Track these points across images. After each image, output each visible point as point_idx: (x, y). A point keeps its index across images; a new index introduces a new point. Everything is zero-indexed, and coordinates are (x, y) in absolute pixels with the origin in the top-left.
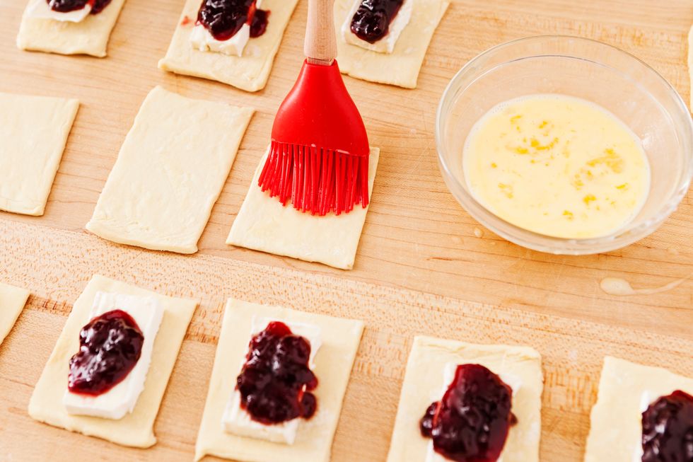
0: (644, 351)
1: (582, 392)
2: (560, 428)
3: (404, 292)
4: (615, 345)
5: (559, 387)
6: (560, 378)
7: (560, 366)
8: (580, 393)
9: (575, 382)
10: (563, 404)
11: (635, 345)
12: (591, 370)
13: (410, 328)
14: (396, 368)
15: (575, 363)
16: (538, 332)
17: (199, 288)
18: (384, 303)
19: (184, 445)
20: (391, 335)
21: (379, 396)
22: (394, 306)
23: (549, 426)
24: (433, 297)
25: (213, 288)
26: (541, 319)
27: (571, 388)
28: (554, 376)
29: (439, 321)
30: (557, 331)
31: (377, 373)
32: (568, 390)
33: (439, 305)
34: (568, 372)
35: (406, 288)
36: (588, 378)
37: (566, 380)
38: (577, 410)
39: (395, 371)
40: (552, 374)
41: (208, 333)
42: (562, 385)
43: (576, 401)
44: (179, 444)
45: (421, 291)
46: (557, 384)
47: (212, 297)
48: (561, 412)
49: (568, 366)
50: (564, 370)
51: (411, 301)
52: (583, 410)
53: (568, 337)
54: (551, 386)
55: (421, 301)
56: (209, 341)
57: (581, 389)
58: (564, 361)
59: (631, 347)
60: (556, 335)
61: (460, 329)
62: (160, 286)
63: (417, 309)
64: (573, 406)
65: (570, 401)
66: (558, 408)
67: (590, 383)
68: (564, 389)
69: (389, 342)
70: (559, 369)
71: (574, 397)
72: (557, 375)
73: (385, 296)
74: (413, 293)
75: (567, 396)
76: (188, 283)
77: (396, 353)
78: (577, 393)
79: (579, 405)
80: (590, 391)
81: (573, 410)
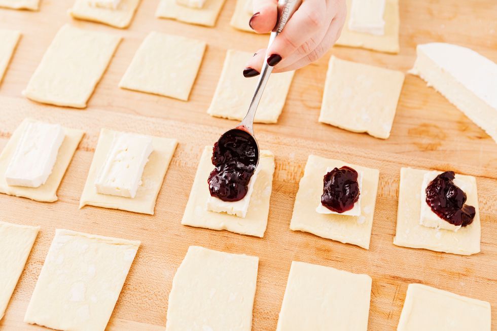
0: (331, 153)
1: (296, 173)
2: (283, 190)
3: (201, 126)
4: (316, 150)
5: (284, 171)
6: (284, 167)
7: (285, 161)
9: (292, 168)
10: (285, 179)
11: (326, 150)
12: (301, 162)
14: (195, 163)
15: (293, 159)
16: (274, 145)
18: (190, 132)
19: (73, 201)
20: (193, 147)
21: (184, 176)
22: (195, 133)
23: (276, 189)
26: (276, 138)
27: (290, 171)
28: (281, 166)
30: (284, 144)
31: (184, 165)
32: (288, 172)
34: (289, 163)
36: (299, 166)
37: (287, 167)
38: (293, 182)
39: (194, 164)
40: (280, 165)
41: (90, 147)
42: (285, 170)
43: (293, 177)
44: (70, 201)
46: (282, 169)
47: (93, 129)
48: (284, 182)
49: (289, 161)
50: (287, 163)
51: (205, 130)
52: (295, 181)
53: (291, 147)
54: (279, 170)
56: (90, 150)
57: (295, 172)
58: (287, 158)
59: (324, 151)
60: (284, 146)
64: (291, 179)
65: (289, 177)
66: (283, 180)
67: (301, 168)
68: (287, 172)
69: (191, 150)
71: (291, 175)
72: (283, 165)
75: (288, 175)
77: (195, 155)
78: (293, 174)
79: (294, 179)
80: (300, 172)
81: (290, 181)
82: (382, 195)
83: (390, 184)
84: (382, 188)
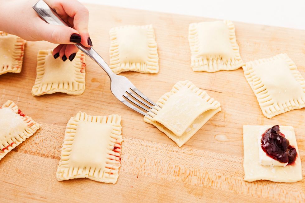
1: (204, 178)
2: (194, 192)
3: (137, 140)
4: (219, 160)
5: (195, 177)
6: (195, 173)
7: (196, 169)
8: (203, 179)
9: (202, 175)
10: (196, 183)
11: (227, 160)
12: (209, 170)
13: (137, 154)
14: (130, 169)
15: (202, 167)
16: (188, 155)
17: (54, 138)
18: (128, 144)
19: (41, 199)
20: (129, 156)
21: (122, 180)
22: (132, 145)
23: (189, 192)
24: (147, 142)
25: (59, 138)
26: (190, 150)
27: (200, 177)
28: (194, 172)
29: (149, 151)
30: (196, 155)
31: (122, 171)
32: (199, 178)
33: (150, 145)
34: (199, 171)
35: (137, 138)
36: (207, 173)
37: (198, 174)
38: (202, 185)
40: (193, 171)
41: (56, 155)
42: (196, 176)
43: (201, 182)
44: (39, 198)
45: (143, 140)
46: (194, 175)
47: (59, 142)
48: (195, 186)
49: (199, 169)
50: (198, 170)
51: (139, 143)
52: (204, 185)
53: (201, 157)
54: (192, 176)
55: (143, 143)
56: (56, 158)
57: (203, 177)
58: (198, 167)
59: (225, 161)
60: (196, 156)
61: (157, 154)
62: (38, 137)
63: (140, 146)
64: (200, 184)
65: (199, 182)
66: (194, 185)
67: (208, 175)
68: (197, 177)
69: (128, 159)
70: (196, 170)
71: (201, 180)
72: (195, 172)
73: (128, 141)
74: (140, 140)
75: (198, 180)
76: (50, 136)
77: (131, 163)
78: (202, 179)
79: (202, 183)
80: (207, 178)
81: (200, 185)
82: (268, 198)
83: (274, 188)
84: (268, 192)
